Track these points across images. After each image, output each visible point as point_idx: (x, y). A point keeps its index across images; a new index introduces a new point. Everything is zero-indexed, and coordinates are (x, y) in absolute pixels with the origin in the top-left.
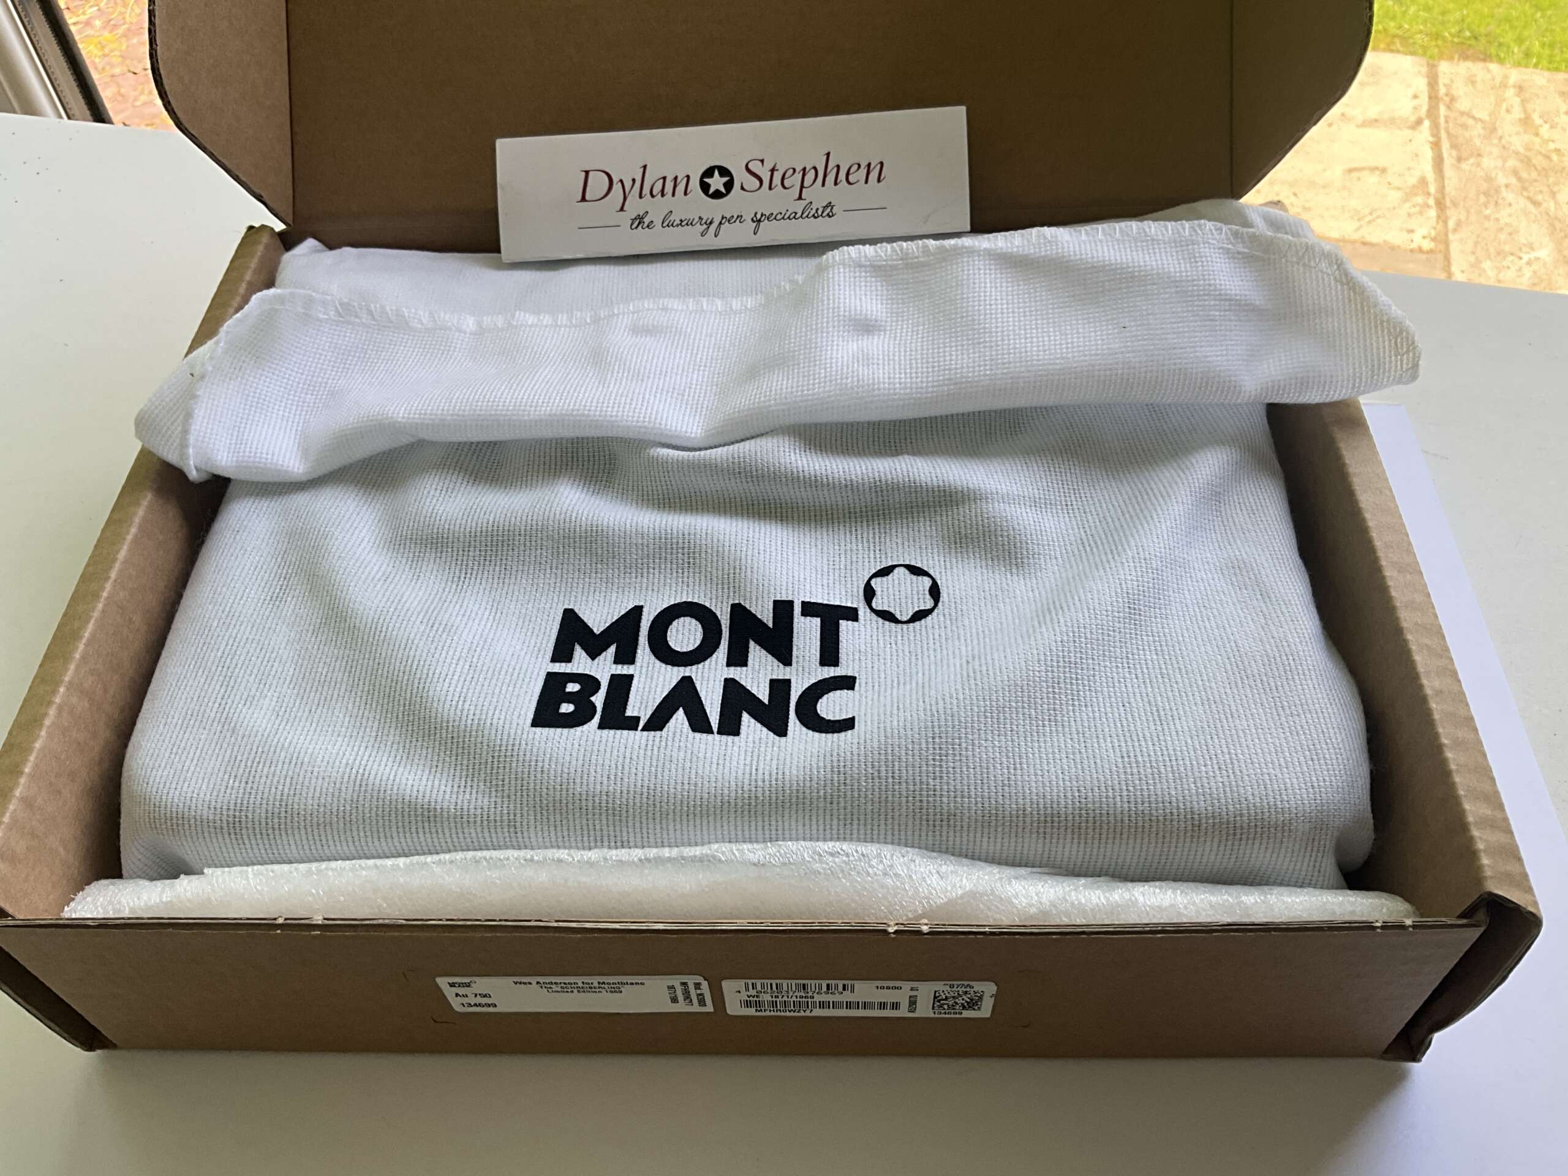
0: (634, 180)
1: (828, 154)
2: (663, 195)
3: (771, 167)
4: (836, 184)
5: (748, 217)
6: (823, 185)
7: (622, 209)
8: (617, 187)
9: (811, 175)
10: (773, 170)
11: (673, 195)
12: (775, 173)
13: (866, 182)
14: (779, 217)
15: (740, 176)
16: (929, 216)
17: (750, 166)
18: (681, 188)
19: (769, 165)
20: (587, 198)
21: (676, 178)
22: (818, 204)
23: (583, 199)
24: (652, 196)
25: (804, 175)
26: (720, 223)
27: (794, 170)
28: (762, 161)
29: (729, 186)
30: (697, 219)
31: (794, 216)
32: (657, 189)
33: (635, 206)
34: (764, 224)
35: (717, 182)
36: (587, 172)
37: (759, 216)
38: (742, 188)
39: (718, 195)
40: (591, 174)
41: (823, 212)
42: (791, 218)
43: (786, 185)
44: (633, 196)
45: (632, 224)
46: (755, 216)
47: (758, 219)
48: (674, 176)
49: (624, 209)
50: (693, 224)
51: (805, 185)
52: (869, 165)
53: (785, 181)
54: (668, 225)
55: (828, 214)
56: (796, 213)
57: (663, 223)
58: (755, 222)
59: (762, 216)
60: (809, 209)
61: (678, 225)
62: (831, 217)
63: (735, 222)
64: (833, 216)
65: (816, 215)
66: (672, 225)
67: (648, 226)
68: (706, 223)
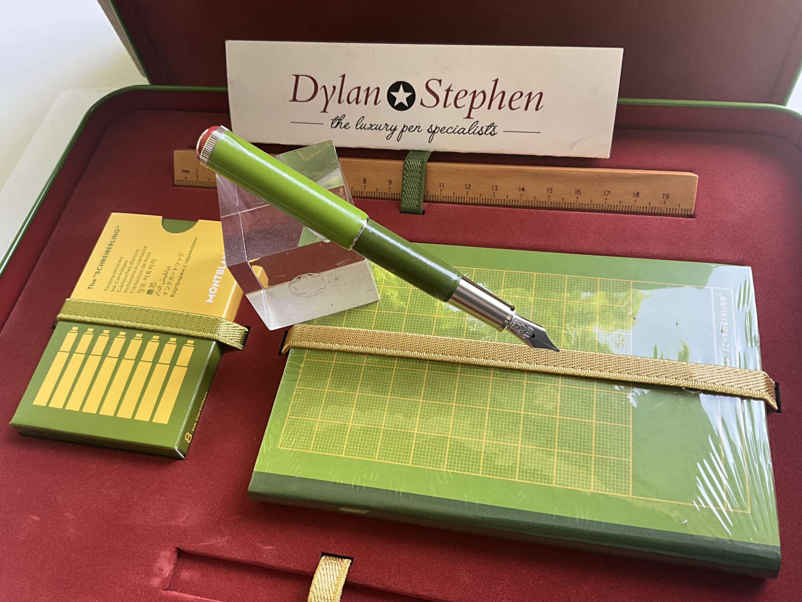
0: (334, 87)
1: (496, 81)
2: (357, 103)
3: (447, 88)
4: (500, 108)
5: (425, 127)
6: (489, 108)
7: (324, 111)
8: (321, 92)
9: (479, 98)
10: (448, 90)
11: (366, 103)
12: (450, 92)
13: (526, 109)
14: (450, 131)
15: (421, 93)
16: (575, 143)
17: (429, 85)
18: (372, 98)
19: (445, 86)
20: (297, 98)
21: (368, 89)
22: (484, 123)
23: (294, 99)
24: (349, 103)
25: (474, 98)
26: (402, 131)
27: (466, 93)
28: (440, 81)
29: (411, 100)
30: (383, 126)
31: (462, 131)
32: (353, 97)
33: (335, 109)
34: (438, 135)
35: (401, 96)
36: (297, 77)
37: (433, 128)
38: (422, 104)
39: (401, 107)
40: (300, 77)
41: (486, 131)
42: (460, 132)
43: (458, 104)
44: (334, 101)
45: (332, 124)
46: (431, 128)
47: (433, 130)
48: (367, 87)
49: (327, 111)
50: (381, 129)
51: (474, 106)
52: (530, 94)
53: (458, 101)
54: (360, 128)
55: (491, 133)
56: (464, 129)
57: (357, 125)
58: (430, 132)
59: (436, 128)
60: (476, 127)
61: (368, 129)
62: (492, 135)
63: (414, 131)
64: (494, 134)
65: (481, 132)
66: (364, 128)
67: (345, 127)
68: (390, 129)
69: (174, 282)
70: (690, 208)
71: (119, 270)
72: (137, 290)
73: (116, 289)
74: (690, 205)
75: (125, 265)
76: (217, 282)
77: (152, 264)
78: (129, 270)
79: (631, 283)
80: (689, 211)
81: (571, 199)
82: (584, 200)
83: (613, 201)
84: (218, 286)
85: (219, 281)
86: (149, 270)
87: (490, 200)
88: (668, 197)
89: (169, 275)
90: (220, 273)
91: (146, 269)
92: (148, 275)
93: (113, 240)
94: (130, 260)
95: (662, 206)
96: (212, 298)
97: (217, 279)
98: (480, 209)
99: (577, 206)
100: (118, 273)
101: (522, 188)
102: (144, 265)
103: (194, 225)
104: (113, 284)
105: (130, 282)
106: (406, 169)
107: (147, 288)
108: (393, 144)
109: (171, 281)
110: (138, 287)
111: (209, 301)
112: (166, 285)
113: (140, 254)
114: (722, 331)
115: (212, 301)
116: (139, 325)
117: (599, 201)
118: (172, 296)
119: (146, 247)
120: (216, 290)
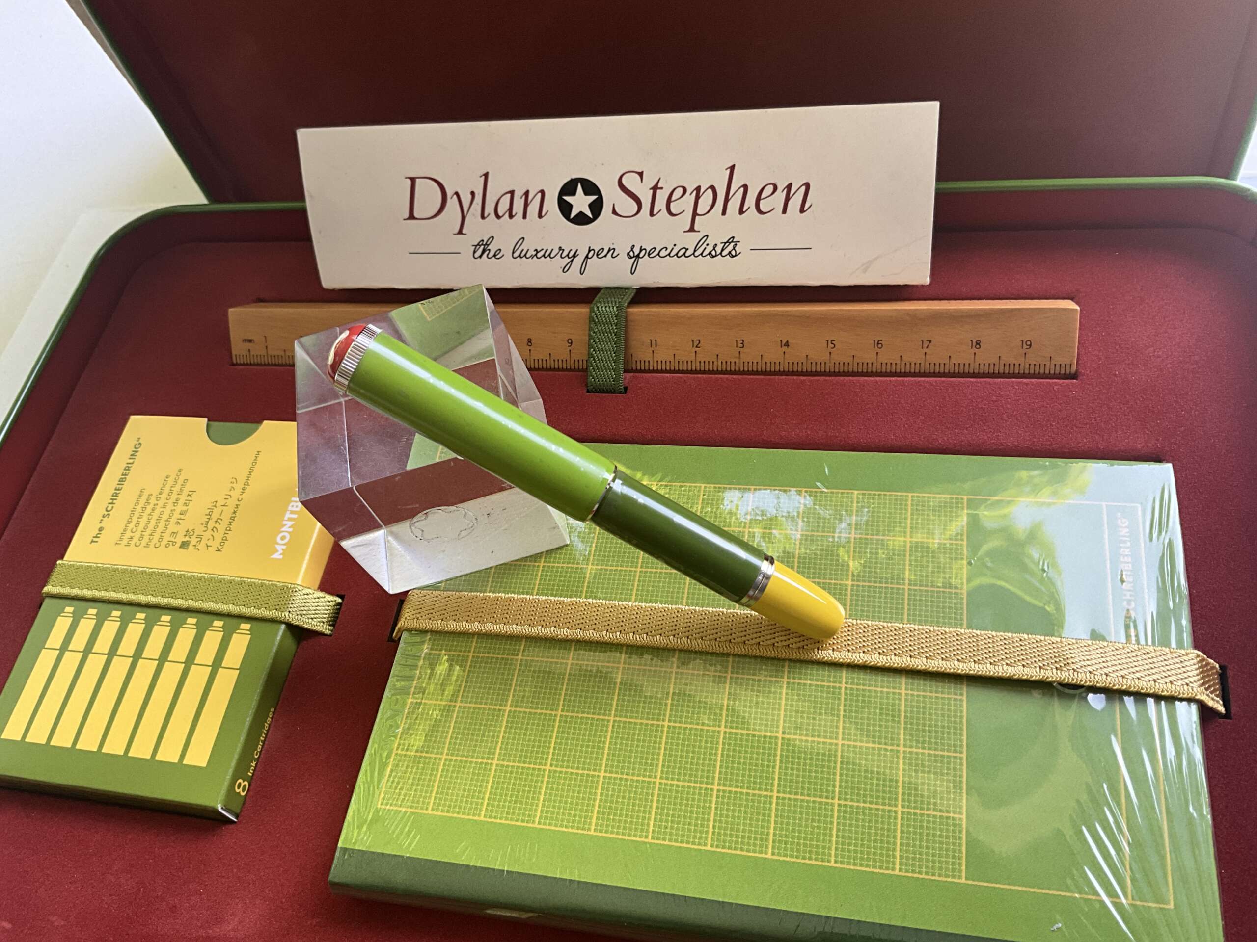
0: (473, 194)
1: (732, 168)
2: (511, 216)
3: (653, 185)
4: (741, 212)
5: (623, 250)
6: (724, 213)
7: (460, 232)
8: (452, 202)
9: (706, 199)
10: (655, 188)
11: (525, 217)
12: (658, 191)
13: (784, 211)
14: (663, 253)
15: (611, 195)
16: (870, 262)
17: (624, 181)
18: (533, 209)
19: (650, 182)
20: (416, 215)
21: (527, 194)
22: (717, 238)
23: (411, 217)
24: (498, 217)
25: (698, 198)
26: (587, 257)
27: (685, 190)
28: (641, 174)
29: (597, 207)
30: (556, 251)
31: (683, 253)
32: (503, 207)
33: (477, 229)
34: (644, 261)
35: (580, 202)
36: (413, 180)
37: (637, 251)
39: (581, 220)
40: (418, 180)
41: (723, 250)
42: (679, 255)
43: (673, 211)
44: (474, 215)
45: (474, 252)
46: (632, 250)
47: (636, 254)
48: (524, 191)
49: (464, 232)
50: (552, 255)
51: (699, 212)
52: (789, 186)
53: (672, 205)
54: (520, 256)
55: (730, 253)
56: (687, 249)
57: (513, 253)
58: (631, 258)
59: (641, 250)
60: (705, 245)
61: (532, 257)
62: (733, 256)
63: (605, 256)
64: (736, 255)
65: (713, 253)
66: (525, 255)
67: (495, 256)
68: (568, 255)
69: (222, 528)
70: (1068, 362)
71: (139, 509)
72: (164, 542)
73: (133, 543)
74: (1069, 358)
75: (148, 502)
76: (290, 523)
77: (189, 498)
78: (153, 510)
79: (965, 501)
80: (1068, 367)
81: (868, 357)
82: (888, 358)
83: (937, 357)
84: (291, 530)
85: (293, 523)
86: (185, 508)
87: (733, 364)
88: (1030, 345)
89: (215, 516)
90: (294, 509)
91: (180, 508)
92: (182, 517)
93: (131, 461)
94: (155, 493)
95: (1021, 360)
96: (281, 552)
97: (290, 519)
98: (717, 379)
99: (877, 367)
100: (137, 514)
101: (784, 342)
102: (177, 500)
103: (256, 429)
104: (128, 534)
105: (154, 531)
106: (594, 321)
107: (180, 539)
108: (573, 280)
109: (217, 525)
110: (167, 537)
111: (276, 556)
112: (209, 532)
113: (170, 481)
114: (1122, 581)
115: (281, 557)
116: (165, 601)
117: (914, 357)
118: (219, 550)
119: (180, 471)
120: (288, 536)
